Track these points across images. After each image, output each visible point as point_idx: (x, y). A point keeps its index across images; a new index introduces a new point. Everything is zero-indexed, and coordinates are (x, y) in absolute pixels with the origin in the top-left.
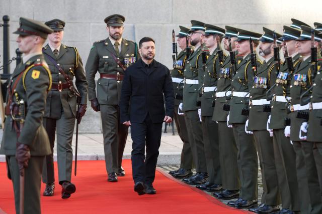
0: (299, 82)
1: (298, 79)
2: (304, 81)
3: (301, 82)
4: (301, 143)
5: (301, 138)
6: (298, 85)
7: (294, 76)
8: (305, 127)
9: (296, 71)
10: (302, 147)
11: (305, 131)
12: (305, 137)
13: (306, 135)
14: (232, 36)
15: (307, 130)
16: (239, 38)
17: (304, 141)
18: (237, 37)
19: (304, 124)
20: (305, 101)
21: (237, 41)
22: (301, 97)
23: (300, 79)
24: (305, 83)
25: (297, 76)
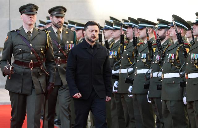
0: (113, 56)
1: (112, 54)
2: (115, 55)
3: (114, 56)
4: (114, 94)
5: (114, 91)
6: (112, 58)
7: (110, 52)
8: (117, 85)
9: (110, 49)
10: (115, 96)
11: (117, 87)
12: (117, 90)
13: (117, 89)
14: (72, 27)
15: (118, 86)
16: (76, 28)
17: (116, 93)
18: (74, 27)
19: (116, 82)
20: (116, 68)
21: (75, 30)
22: (114, 65)
23: (113, 54)
24: (116, 57)
25: (111, 52)
